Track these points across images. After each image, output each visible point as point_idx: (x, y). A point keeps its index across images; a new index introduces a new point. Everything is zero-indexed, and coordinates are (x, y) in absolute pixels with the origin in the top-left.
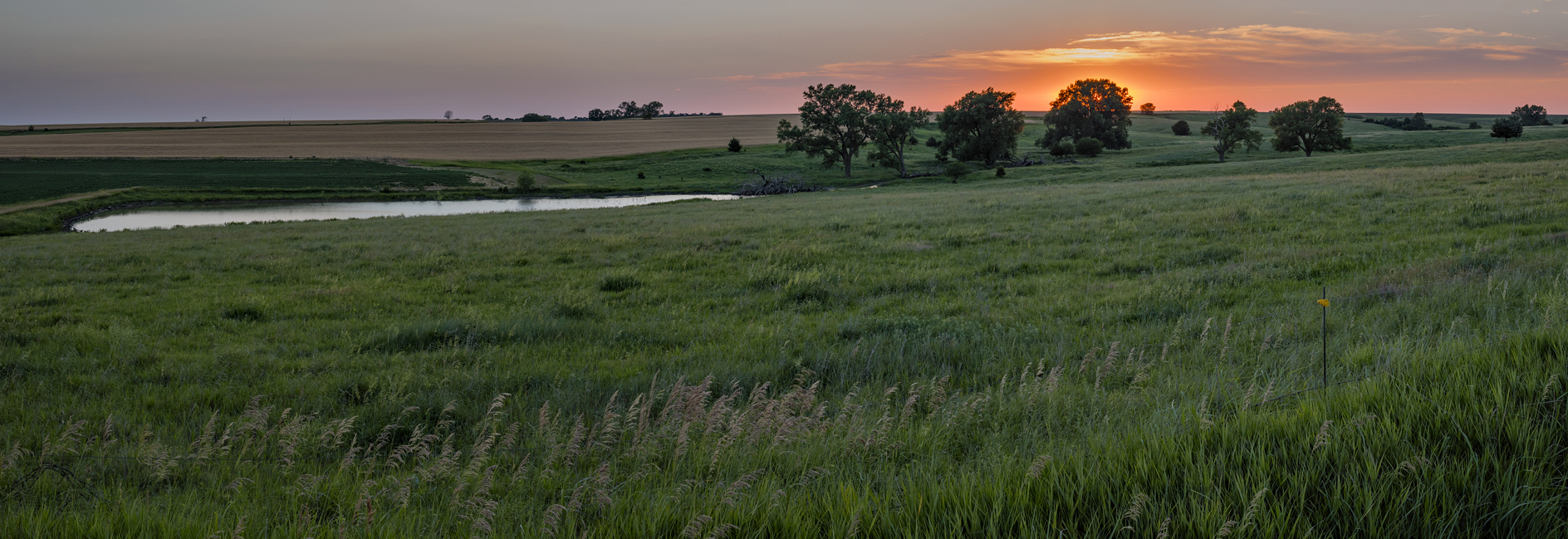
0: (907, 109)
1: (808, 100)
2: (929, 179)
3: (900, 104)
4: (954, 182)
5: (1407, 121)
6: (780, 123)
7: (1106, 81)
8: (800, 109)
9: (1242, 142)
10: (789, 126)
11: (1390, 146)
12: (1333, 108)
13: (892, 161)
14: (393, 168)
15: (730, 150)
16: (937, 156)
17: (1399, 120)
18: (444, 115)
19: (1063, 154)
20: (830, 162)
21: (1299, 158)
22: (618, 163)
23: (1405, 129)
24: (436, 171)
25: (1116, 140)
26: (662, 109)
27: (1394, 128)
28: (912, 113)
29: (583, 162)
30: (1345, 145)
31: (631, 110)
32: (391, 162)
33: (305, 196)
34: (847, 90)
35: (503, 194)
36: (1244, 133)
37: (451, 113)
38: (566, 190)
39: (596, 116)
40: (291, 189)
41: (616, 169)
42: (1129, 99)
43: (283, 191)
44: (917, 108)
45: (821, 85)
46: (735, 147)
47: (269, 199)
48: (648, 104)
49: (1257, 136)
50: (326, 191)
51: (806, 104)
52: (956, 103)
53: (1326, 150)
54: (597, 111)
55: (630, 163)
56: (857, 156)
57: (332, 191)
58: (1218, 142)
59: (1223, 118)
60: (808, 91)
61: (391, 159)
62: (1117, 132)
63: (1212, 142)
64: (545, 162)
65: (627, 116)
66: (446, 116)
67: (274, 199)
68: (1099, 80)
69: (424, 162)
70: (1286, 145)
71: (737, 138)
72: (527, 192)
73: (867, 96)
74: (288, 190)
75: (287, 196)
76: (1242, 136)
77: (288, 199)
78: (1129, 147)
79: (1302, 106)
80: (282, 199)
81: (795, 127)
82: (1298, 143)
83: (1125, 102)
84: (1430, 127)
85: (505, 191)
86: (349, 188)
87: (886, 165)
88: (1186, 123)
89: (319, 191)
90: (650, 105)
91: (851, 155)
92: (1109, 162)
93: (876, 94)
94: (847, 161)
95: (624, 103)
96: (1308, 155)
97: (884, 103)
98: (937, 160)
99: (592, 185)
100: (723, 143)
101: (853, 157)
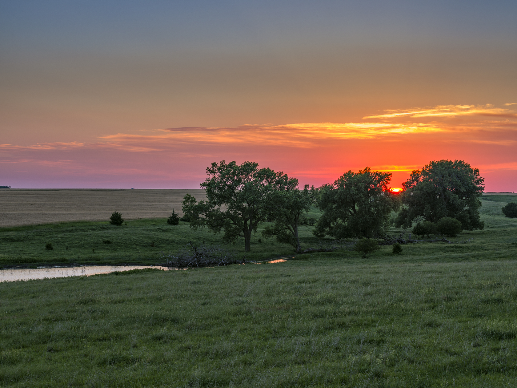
0: (300, 188)
1: (211, 177)
3: (294, 182)
6: (185, 198)
7: (461, 162)
8: (203, 185)
10: (193, 201)
13: (288, 237)
16: (315, 233)
19: (425, 233)
20: (230, 237)
25: (469, 221)
28: (306, 191)
34: (248, 168)
42: (481, 180)
44: (310, 186)
45: (224, 162)
46: (116, 220)
51: (208, 180)
55: (21, 234)
56: (255, 232)
60: (210, 167)
62: (469, 212)
68: (453, 161)
71: (119, 212)
73: (267, 174)
81: (202, 202)
91: (250, 230)
93: (276, 172)
94: (247, 236)
98: (314, 236)
99: (16, 257)
100: (106, 216)
101: (252, 233)
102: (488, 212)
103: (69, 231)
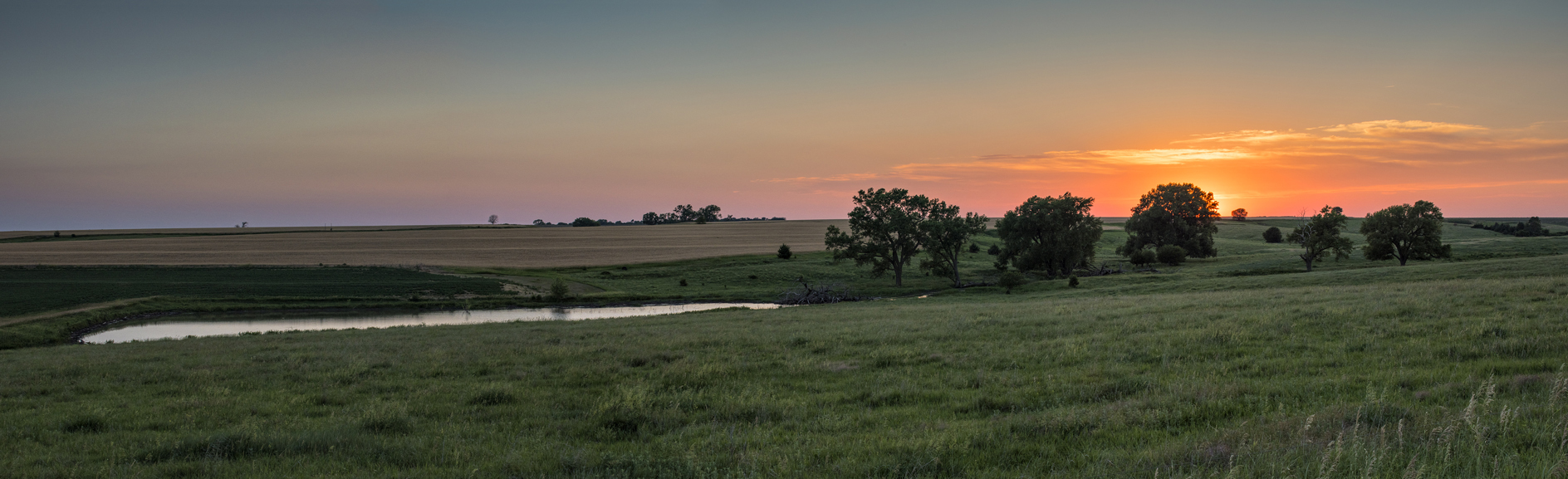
0: (962, 215)
1: (858, 205)
2: (983, 290)
3: (955, 210)
4: (1008, 293)
5: (1521, 226)
6: (829, 229)
7: (1190, 185)
8: (850, 215)
9: (1331, 250)
10: (837, 232)
11: (1496, 253)
12: (1431, 213)
13: (946, 270)
14: (426, 275)
15: (780, 257)
16: (996, 265)
17: (1512, 225)
18: (488, 219)
19: (1144, 262)
20: (880, 270)
21: (1393, 266)
22: (661, 270)
23: (1518, 235)
24: (470, 279)
25: (1200, 248)
26: (720, 213)
27: (1505, 234)
28: (968, 219)
29: (624, 268)
30: (1443, 253)
31: (687, 214)
32: (423, 270)
33: (332, 304)
34: (899, 195)
35: (535, 303)
36: (1333, 240)
37: (496, 217)
38: (602, 299)
39: (650, 219)
40: (317, 298)
41: (659, 276)
42: (1215, 205)
43: (309, 300)
44: (974, 214)
45: (872, 189)
46: (785, 253)
47: (294, 308)
48: (704, 208)
49: (1347, 244)
50: (353, 300)
51: (856, 209)
52: (1017, 209)
53: (1421, 259)
54: (652, 214)
55: (673, 269)
56: (909, 264)
57: (359, 300)
58: (1305, 250)
59: (1311, 225)
60: (858, 195)
61: (424, 266)
62: (1201, 240)
63: (1296, 251)
64: (584, 269)
65: (684, 220)
66: (490, 221)
67: (298, 308)
68: (1182, 184)
69: (458, 270)
70: (1378, 253)
71: (787, 244)
72: (560, 300)
73: (920, 202)
74: (313, 298)
75: (313, 305)
76: (1330, 243)
77: (313, 308)
78: (1215, 255)
79: (1397, 211)
80: (307, 308)
81: (844, 234)
82: (1392, 251)
83: (1210, 207)
84: (1546, 233)
85: (539, 299)
86: (377, 297)
87: (938, 274)
88: (1278, 230)
89: (346, 300)
90: (706, 209)
91: (902, 263)
92: (1190, 272)
93: (930, 199)
94: (898, 270)
95: (680, 207)
96: (1403, 263)
97: (938, 209)
98: (996, 269)
99: (631, 293)
100: (774, 249)
101: (905, 265)
102: (1252, 237)
103: (728, 265)
